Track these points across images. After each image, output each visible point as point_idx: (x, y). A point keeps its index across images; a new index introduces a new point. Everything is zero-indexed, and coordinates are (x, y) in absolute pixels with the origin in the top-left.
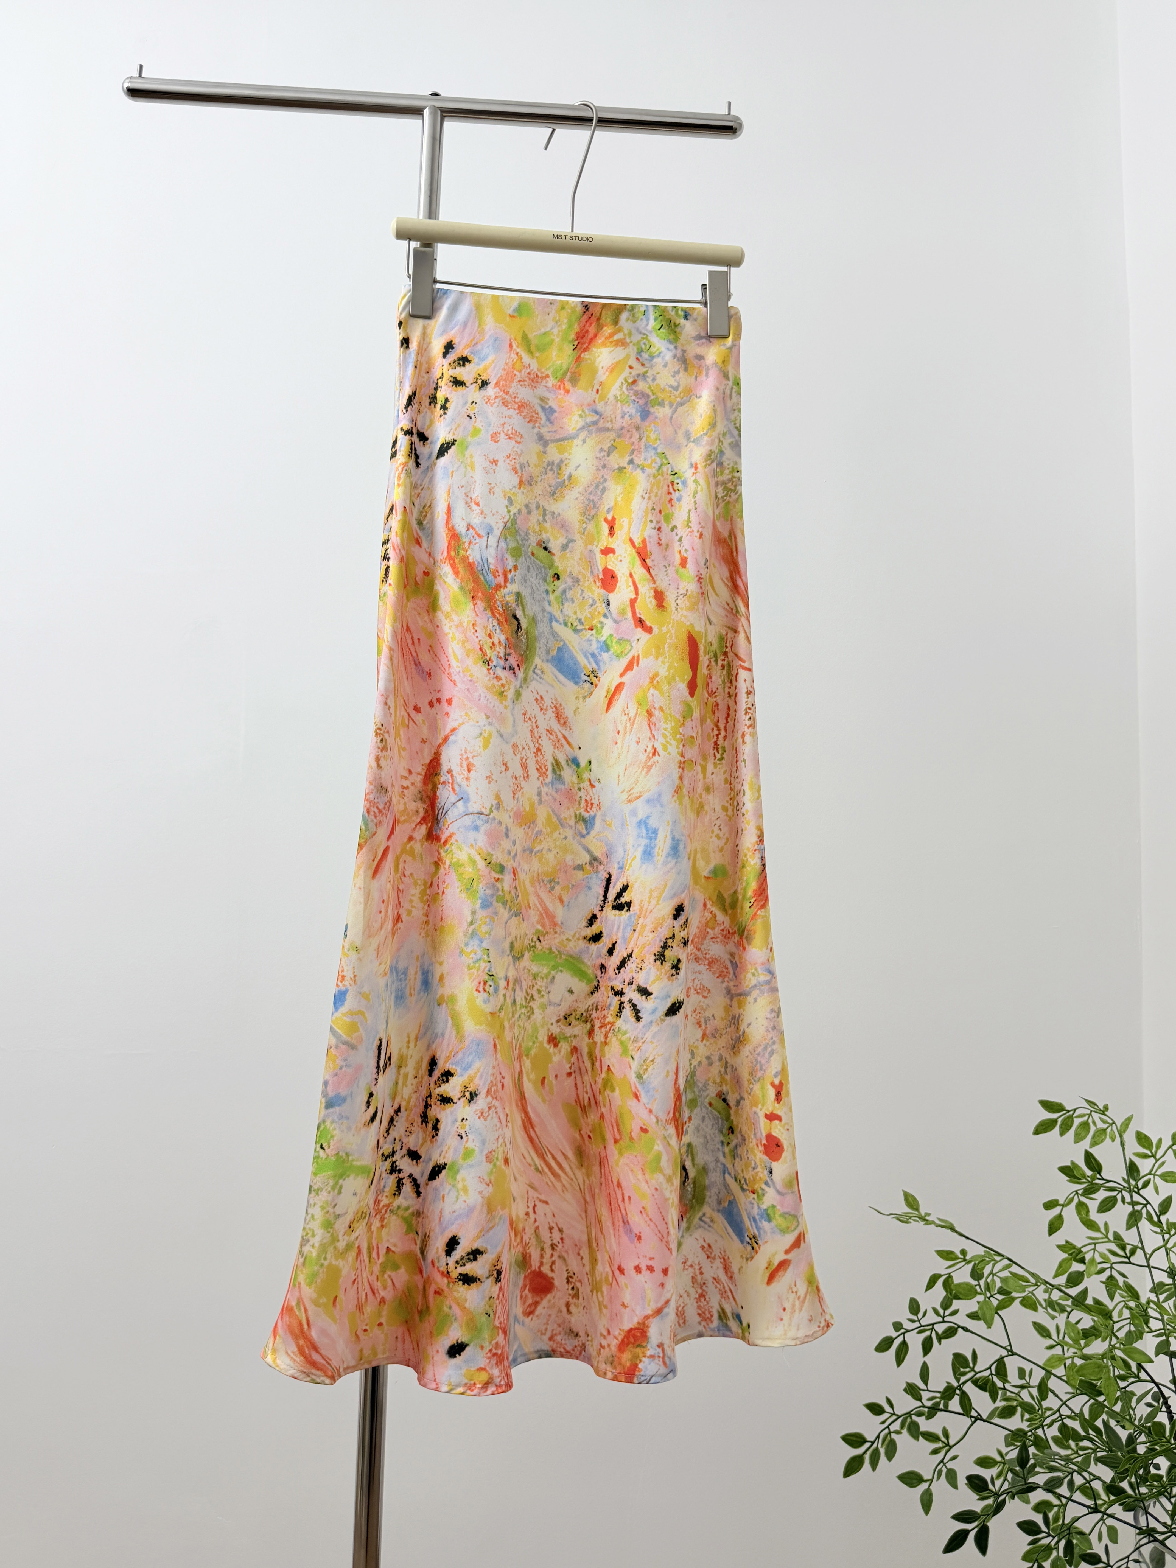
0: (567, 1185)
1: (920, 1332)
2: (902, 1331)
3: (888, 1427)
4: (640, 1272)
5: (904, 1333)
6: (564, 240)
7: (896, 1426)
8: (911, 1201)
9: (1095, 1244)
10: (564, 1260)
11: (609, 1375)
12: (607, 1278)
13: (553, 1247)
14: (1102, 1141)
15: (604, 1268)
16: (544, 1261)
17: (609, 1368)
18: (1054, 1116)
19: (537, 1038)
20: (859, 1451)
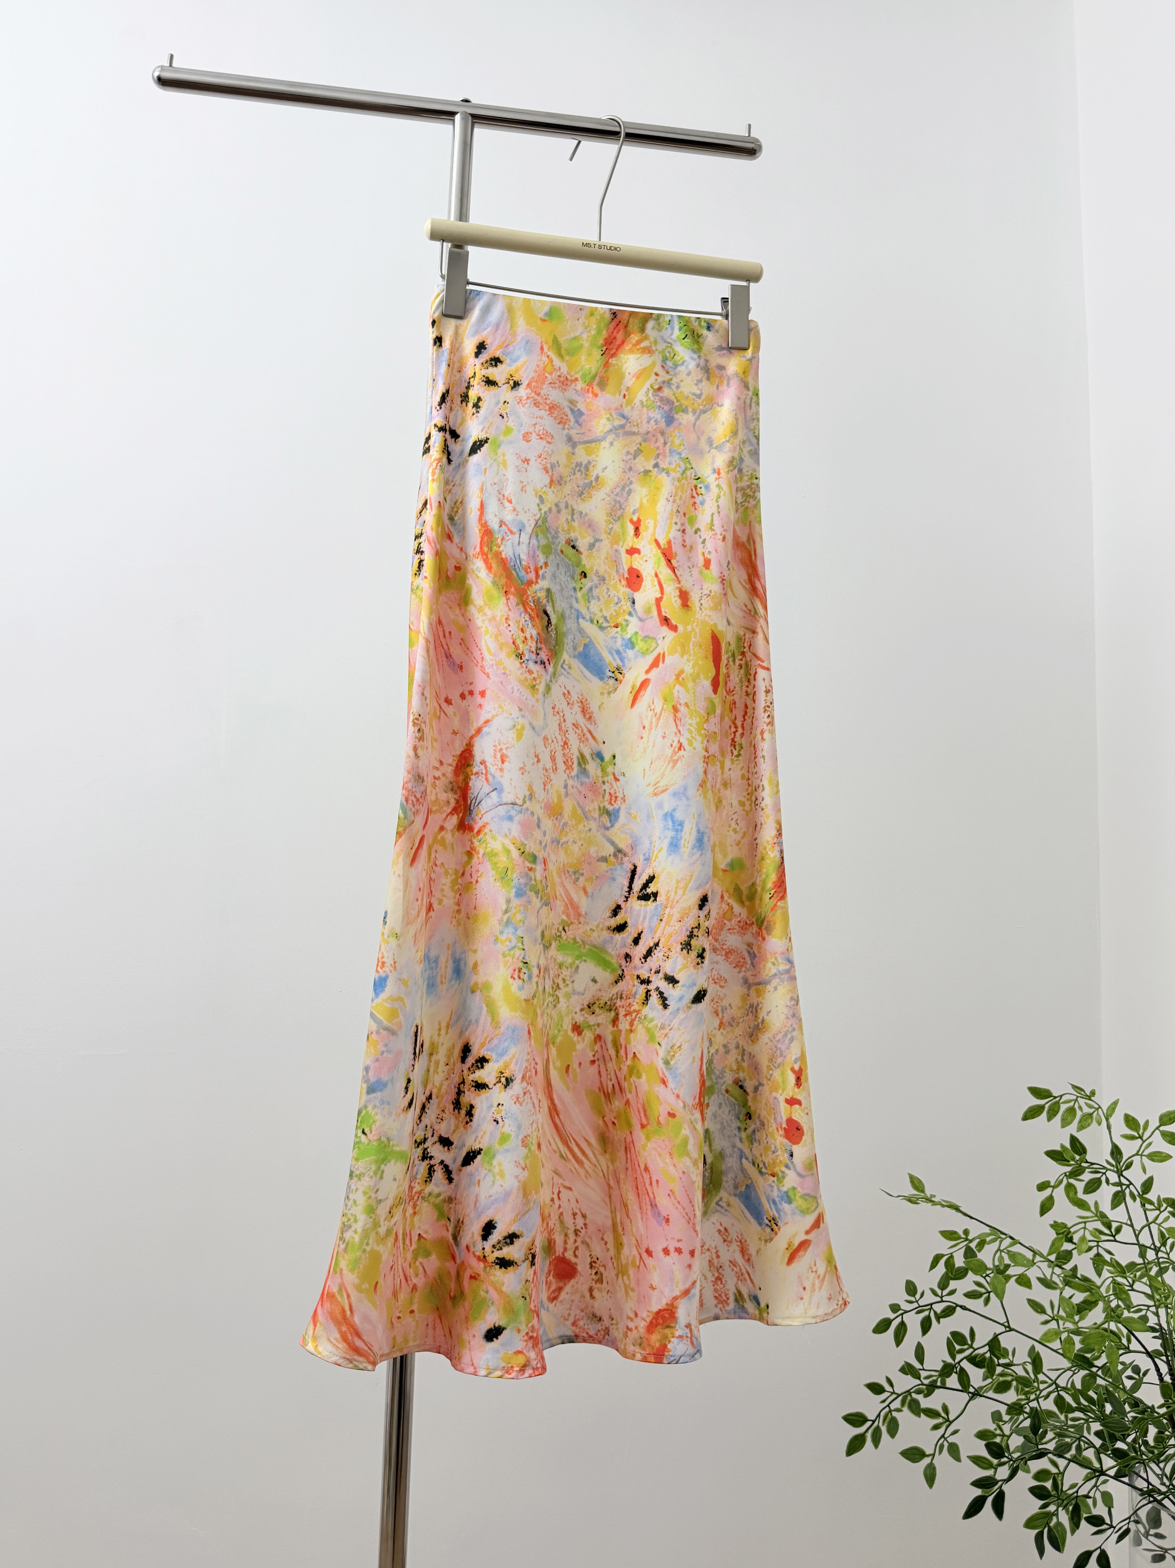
0: (590, 1171)
1: (918, 1312)
2: (901, 1312)
3: (888, 1406)
4: (668, 1254)
5: (902, 1314)
6: (592, 249)
7: (897, 1404)
8: (916, 1183)
9: (1085, 1223)
10: (588, 1245)
11: (638, 1356)
12: (633, 1262)
13: (576, 1232)
14: (1089, 1125)
15: (630, 1252)
16: (568, 1246)
17: (637, 1349)
18: (1042, 1102)
19: (562, 1026)
20: (861, 1430)
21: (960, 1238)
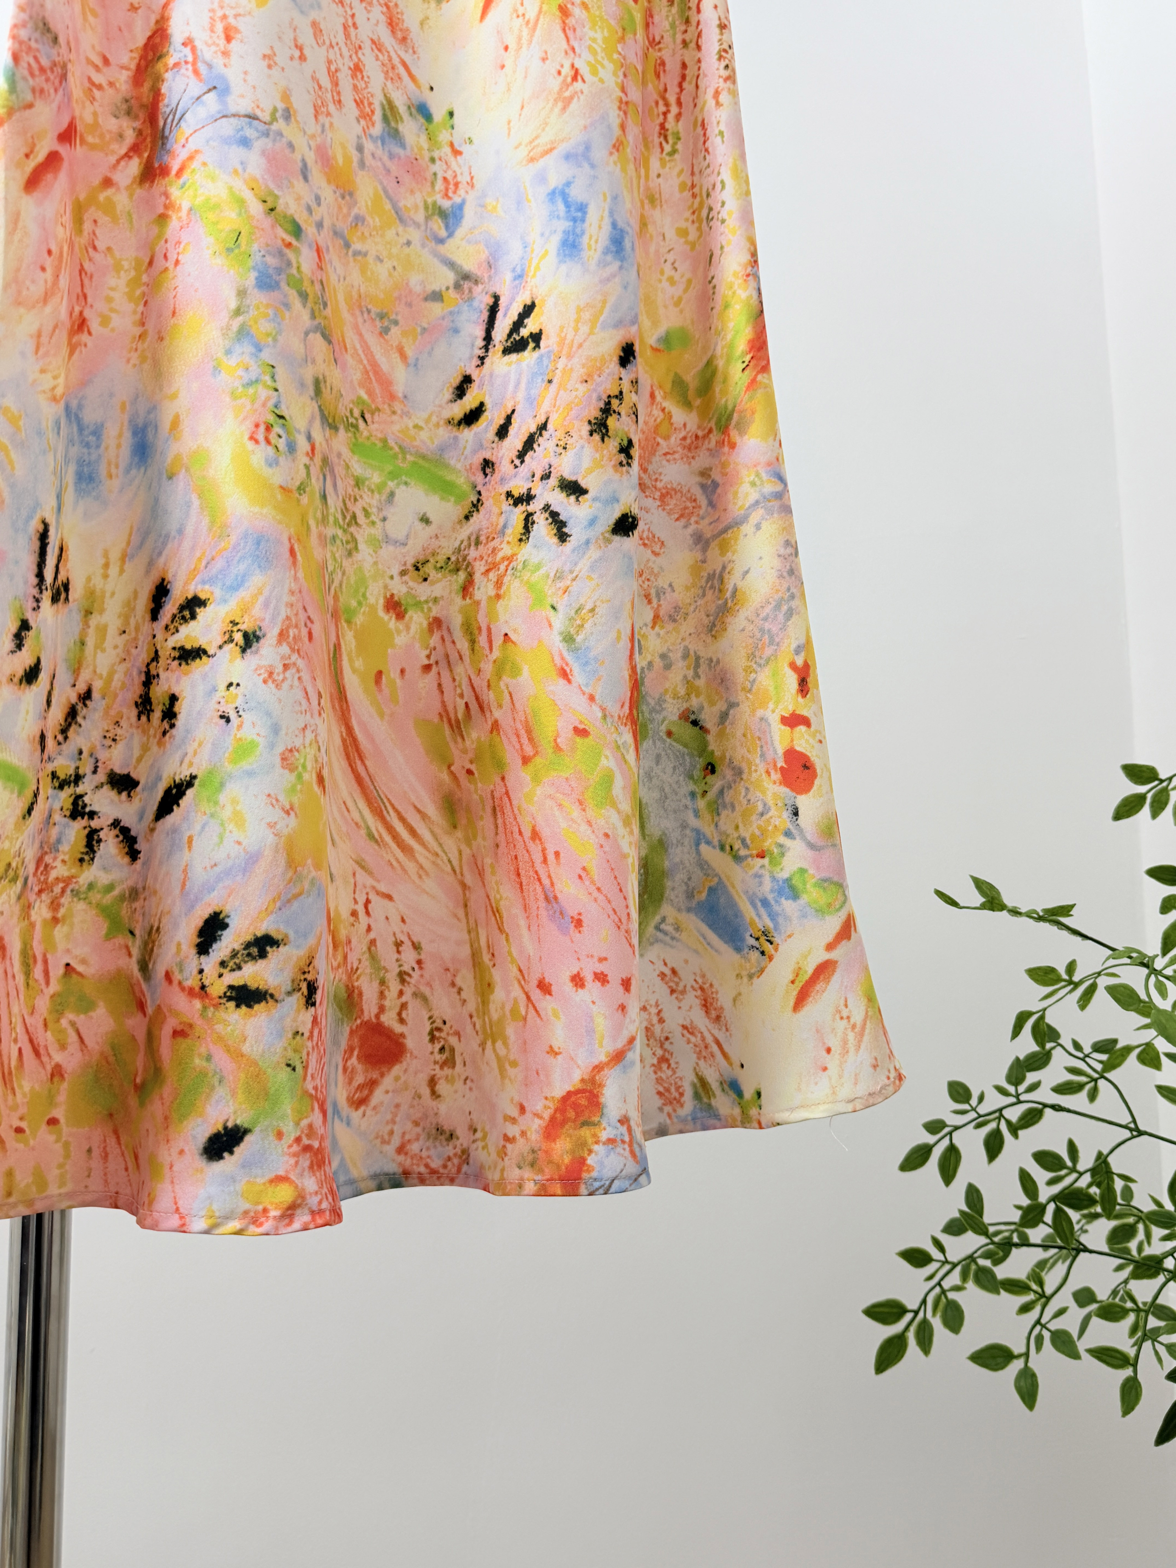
0: (427, 865)
1: (979, 1126)
2: (947, 1130)
3: (939, 1284)
4: (582, 986)
5: (950, 1133)
7: (955, 1278)
8: (986, 889)
10: (425, 999)
11: (530, 1187)
12: (514, 1011)
13: (403, 977)
15: (508, 993)
16: (387, 1003)
17: (527, 1173)
18: (1143, 788)
19: (364, 595)
20: (897, 1328)
21: (1059, 979)
